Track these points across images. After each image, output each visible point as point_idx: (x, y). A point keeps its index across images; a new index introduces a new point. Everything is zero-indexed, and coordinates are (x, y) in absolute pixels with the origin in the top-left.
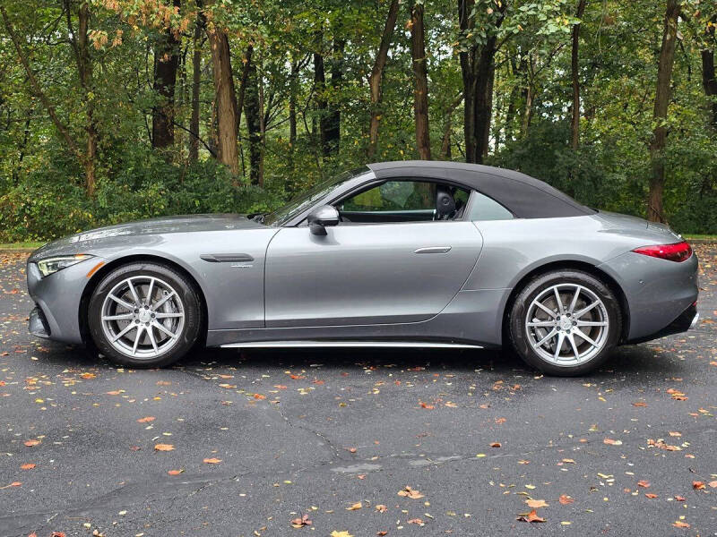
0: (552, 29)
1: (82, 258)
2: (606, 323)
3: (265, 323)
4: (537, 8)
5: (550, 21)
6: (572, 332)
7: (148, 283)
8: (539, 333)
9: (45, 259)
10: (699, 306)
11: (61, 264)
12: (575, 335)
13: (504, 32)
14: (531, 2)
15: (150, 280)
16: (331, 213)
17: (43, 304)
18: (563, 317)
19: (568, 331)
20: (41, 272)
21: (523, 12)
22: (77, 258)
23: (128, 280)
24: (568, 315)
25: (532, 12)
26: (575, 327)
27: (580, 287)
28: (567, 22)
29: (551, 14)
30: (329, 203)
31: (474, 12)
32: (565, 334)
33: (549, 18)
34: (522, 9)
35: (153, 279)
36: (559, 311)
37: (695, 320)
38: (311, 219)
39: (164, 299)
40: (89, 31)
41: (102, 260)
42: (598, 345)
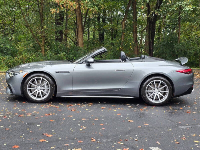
0: (187, 9)
1: (22, 72)
2: (168, 91)
3: (73, 90)
4: (182, 3)
5: (186, 7)
6: (158, 94)
7: (40, 79)
8: (149, 94)
9: (11, 72)
10: (194, 86)
11: (15, 74)
12: (159, 95)
13: (172, 10)
14: (179, 1)
15: (41, 78)
16: (91, 60)
17: (10, 85)
18: (156, 90)
19: (157, 93)
20: (10, 76)
21: (177, 4)
22: (20, 72)
23: (35, 78)
24: (158, 89)
25: (180, 4)
26: (159, 92)
27: (161, 81)
28: (191, 7)
29: (187, 5)
30: (91, 57)
31: (162, 4)
32: (156, 94)
33: (186, 6)
34: (177, 3)
35: (42, 78)
36: (155, 88)
37: (193, 91)
38: (86, 61)
39: (45, 83)
40: (51, 9)
41: (27, 72)
42: (166, 97)
